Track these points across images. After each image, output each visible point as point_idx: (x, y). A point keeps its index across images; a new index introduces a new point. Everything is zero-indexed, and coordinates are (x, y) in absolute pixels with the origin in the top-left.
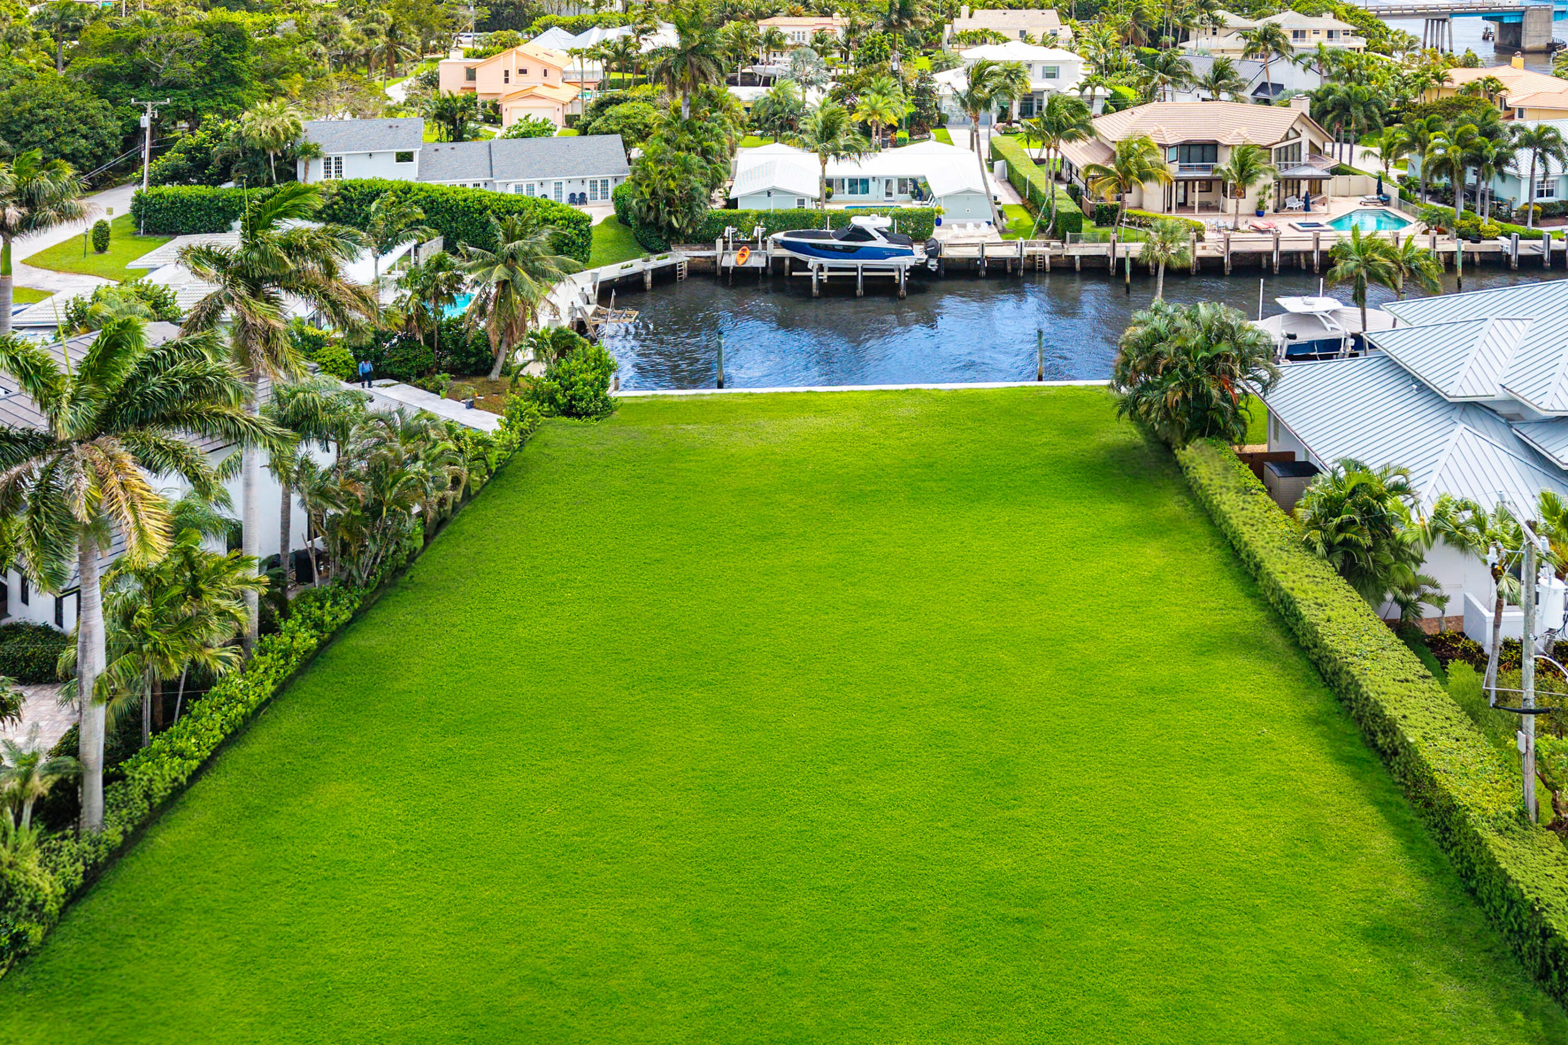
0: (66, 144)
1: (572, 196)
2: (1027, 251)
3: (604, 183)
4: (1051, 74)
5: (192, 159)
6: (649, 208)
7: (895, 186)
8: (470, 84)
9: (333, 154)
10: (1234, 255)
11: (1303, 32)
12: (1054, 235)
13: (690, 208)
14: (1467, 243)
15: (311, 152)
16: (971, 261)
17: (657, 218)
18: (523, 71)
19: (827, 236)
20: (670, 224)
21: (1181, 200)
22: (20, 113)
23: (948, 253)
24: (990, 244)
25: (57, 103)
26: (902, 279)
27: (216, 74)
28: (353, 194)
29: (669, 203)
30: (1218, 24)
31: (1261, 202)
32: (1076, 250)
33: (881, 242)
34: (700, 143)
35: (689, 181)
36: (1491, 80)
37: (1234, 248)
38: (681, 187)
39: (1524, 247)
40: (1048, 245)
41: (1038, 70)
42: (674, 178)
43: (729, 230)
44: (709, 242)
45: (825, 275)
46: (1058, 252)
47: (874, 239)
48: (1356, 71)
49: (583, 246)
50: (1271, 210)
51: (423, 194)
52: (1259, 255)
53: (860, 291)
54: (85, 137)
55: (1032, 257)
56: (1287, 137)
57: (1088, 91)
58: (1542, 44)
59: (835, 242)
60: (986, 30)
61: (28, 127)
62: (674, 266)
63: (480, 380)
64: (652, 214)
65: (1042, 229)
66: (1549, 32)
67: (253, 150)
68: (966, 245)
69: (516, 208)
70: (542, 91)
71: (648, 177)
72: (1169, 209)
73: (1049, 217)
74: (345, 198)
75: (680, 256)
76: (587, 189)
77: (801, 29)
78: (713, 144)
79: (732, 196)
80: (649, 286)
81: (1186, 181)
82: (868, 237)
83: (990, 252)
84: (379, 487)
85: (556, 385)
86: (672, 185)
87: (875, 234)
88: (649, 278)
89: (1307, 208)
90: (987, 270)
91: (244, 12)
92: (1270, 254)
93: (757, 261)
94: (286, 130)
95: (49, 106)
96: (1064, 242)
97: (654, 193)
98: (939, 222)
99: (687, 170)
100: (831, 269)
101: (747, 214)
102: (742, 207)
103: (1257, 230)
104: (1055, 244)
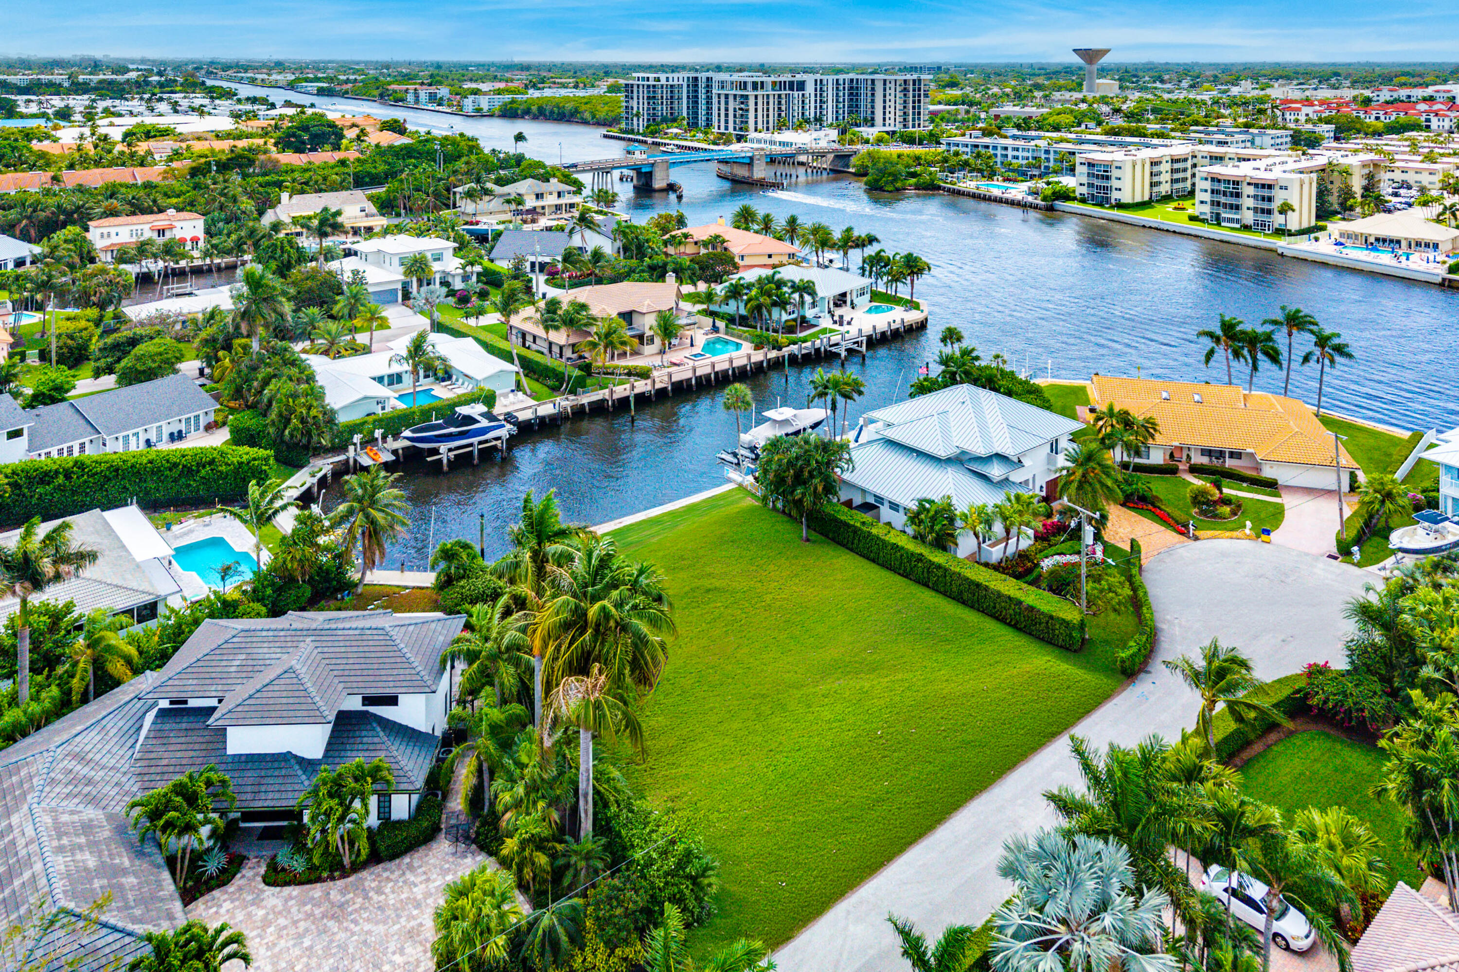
2: (561, 405)
3: (197, 417)
4: (437, 258)
12: (568, 392)
13: (331, 427)
16: (529, 421)
17: (309, 440)
19: (441, 427)
26: (503, 444)
32: (586, 399)
33: (483, 423)
36: (718, 237)
39: (803, 348)
40: (567, 399)
41: (428, 257)
42: (314, 407)
43: (357, 437)
44: (340, 450)
45: (452, 455)
46: (576, 403)
47: (477, 422)
53: (475, 461)
55: (561, 411)
58: (664, 184)
62: (326, 475)
65: (555, 389)
66: (668, 176)
68: (525, 409)
72: (612, 358)
73: (562, 381)
76: (183, 427)
77: (140, 227)
82: (472, 421)
83: (541, 411)
86: (316, 412)
87: (479, 418)
88: (315, 489)
93: (386, 457)
96: (576, 395)
97: (303, 422)
100: (455, 450)
101: (365, 422)
103: (675, 364)
104: (572, 397)
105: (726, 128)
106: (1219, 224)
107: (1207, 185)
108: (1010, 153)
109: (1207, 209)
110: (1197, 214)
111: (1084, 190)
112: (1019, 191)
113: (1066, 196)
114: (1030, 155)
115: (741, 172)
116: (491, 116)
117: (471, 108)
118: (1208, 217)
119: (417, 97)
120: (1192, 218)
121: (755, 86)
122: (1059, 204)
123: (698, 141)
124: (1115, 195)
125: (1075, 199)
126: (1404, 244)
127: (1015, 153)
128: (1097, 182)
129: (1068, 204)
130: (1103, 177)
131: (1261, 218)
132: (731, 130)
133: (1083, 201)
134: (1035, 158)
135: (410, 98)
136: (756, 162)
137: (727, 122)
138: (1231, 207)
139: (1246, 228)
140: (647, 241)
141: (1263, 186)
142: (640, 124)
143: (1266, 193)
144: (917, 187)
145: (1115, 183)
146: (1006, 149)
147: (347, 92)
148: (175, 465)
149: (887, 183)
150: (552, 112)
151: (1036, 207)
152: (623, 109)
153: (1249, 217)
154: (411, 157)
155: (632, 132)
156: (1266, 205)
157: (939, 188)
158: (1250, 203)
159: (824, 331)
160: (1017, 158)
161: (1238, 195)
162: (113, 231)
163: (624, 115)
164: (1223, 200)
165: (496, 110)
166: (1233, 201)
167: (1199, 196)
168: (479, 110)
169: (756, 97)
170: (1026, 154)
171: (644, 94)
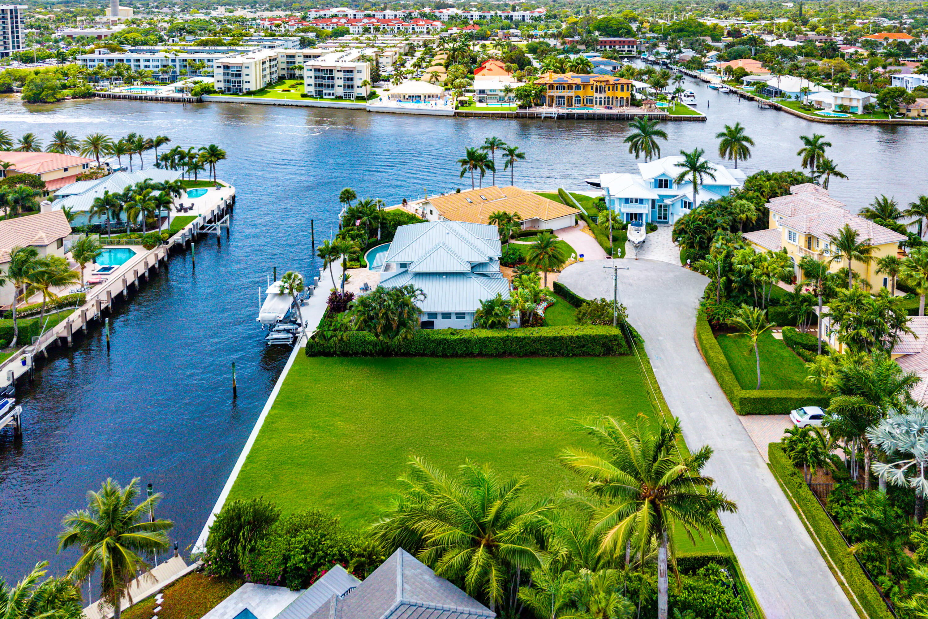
10: (113, 300)
106: (322, 98)
107: (312, 74)
108: (142, 63)
109: (312, 89)
110: (305, 92)
111: (222, 85)
112: (167, 91)
113: (208, 91)
114: (159, 64)
118: (314, 94)
120: (303, 96)
122: (206, 97)
124: (245, 87)
125: (215, 92)
126: (422, 97)
127: (147, 63)
128: (232, 79)
129: (212, 96)
130: (236, 75)
131: (348, 91)
133: (222, 92)
134: (165, 66)
138: (329, 86)
139: (340, 98)
141: (348, 71)
143: (349, 75)
144: (74, 97)
145: (244, 78)
146: (138, 60)
149: (47, 96)
151: (189, 101)
153: (340, 91)
156: (350, 83)
157: (94, 95)
158: (341, 82)
160: (148, 67)
161: (332, 78)
164: (324, 82)
166: (330, 82)
167: (306, 81)
170: (156, 63)
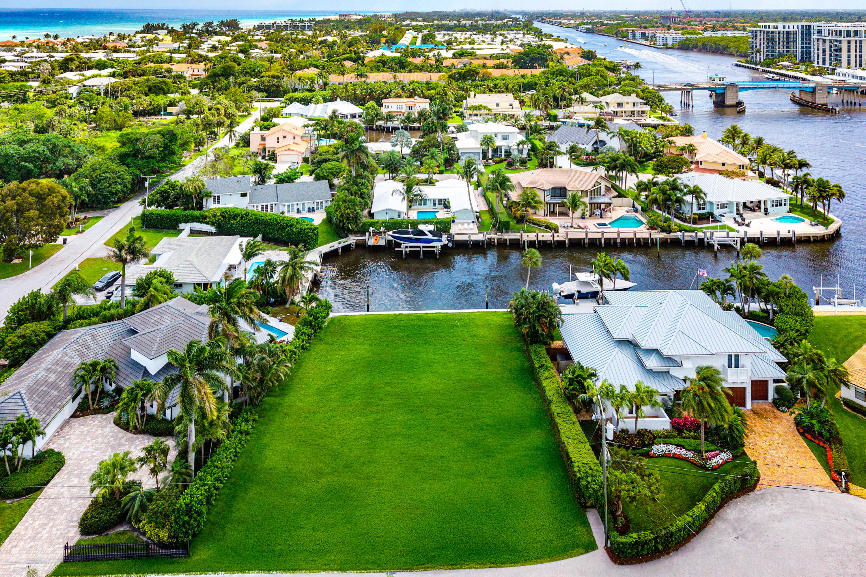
0: (113, 188)
1: (309, 208)
2: (488, 236)
3: (322, 202)
4: (505, 138)
5: (162, 196)
6: (340, 222)
7: (437, 202)
8: (263, 142)
9: (216, 195)
10: (570, 240)
11: (622, 103)
12: (499, 230)
13: (356, 221)
14: (665, 234)
15: (208, 195)
16: (466, 241)
17: (343, 225)
18: (285, 137)
19: (408, 233)
20: (348, 227)
21: (552, 210)
22: (96, 176)
23: (457, 238)
24: (473, 234)
25: (109, 171)
26: (437, 251)
27: (166, 152)
28: (227, 216)
29: (348, 219)
30: (583, 101)
31: (584, 213)
32: (507, 237)
33: (430, 236)
34: (359, 190)
35: (355, 209)
36: (691, 145)
37: (570, 237)
38: (352, 213)
39: (687, 236)
40: (496, 234)
41: (500, 137)
42: (350, 209)
43: (371, 229)
44: (363, 233)
45: (408, 250)
46: (500, 237)
47: (426, 235)
48: (634, 139)
49: (315, 239)
50: (588, 216)
51: (254, 217)
52: (580, 240)
53: (421, 257)
54: (120, 184)
55: (489, 239)
56: (594, 186)
57: (521, 146)
58: (734, 102)
59: (411, 236)
60: (481, 106)
61: (99, 182)
62: (349, 245)
63: (282, 307)
64: (341, 224)
65: (494, 226)
66: (737, 97)
67: (186, 194)
68: (463, 234)
69: (290, 224)
70: (293, 147)
71: (340, 208)
72: (547, 215)
73: (497, 222)
74: (223, 217)
75: (352, 240)
76: (315, 206)
77: (401, 104)
78: (365, 190)
79: (372, 212)
80: (340, 253)
81: (554, 204)
82: (424, 234)
83: (474, 238)
84: (263, 375)
85: (312, 318)
86: (349, 211)
87: (427, 233)
88: (340, 250)
89: (601, 217)
90: (472, 245)
91: (163, 96)
92: (584, 239)
93: (382, 242)
94: (199, 187)
95: (107, 172)
96: (502, 233)
97: (342, 215)
98: (454, 222)
99: (355, 204)
100: (410, 247)
101: (378, 222)
102: (377, 218)
103: (580, 227)
104: (499, 233)
105: (824, 63)
115: (808, 98)
116: (673, 48)
117: (661, 43)
119: (634, 36)
121: (848, 33)
123: (801, 71)
132: (827, 65)
135: (630, 36)
136: (817, 91)
137: (824, 59)
140: (640, 143)
142: (761, 57)
147: (600, 31)
148: (278, 223)
150: (711, 47)
152: (750, 47)
154: (561, 75)
155: (755, 63)
159: (723, 227)
162: (390, 105)
163: (750, 50)
165: (676, 45)
168: (666, 45)
169: (849, 42)
171: (764, 36)
